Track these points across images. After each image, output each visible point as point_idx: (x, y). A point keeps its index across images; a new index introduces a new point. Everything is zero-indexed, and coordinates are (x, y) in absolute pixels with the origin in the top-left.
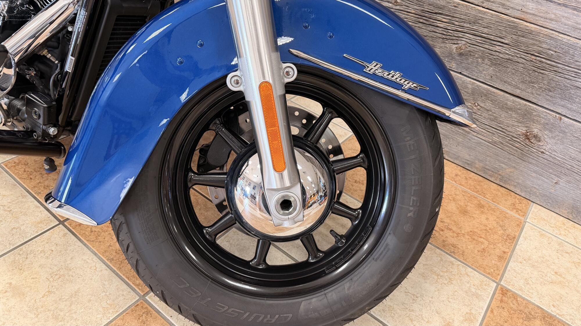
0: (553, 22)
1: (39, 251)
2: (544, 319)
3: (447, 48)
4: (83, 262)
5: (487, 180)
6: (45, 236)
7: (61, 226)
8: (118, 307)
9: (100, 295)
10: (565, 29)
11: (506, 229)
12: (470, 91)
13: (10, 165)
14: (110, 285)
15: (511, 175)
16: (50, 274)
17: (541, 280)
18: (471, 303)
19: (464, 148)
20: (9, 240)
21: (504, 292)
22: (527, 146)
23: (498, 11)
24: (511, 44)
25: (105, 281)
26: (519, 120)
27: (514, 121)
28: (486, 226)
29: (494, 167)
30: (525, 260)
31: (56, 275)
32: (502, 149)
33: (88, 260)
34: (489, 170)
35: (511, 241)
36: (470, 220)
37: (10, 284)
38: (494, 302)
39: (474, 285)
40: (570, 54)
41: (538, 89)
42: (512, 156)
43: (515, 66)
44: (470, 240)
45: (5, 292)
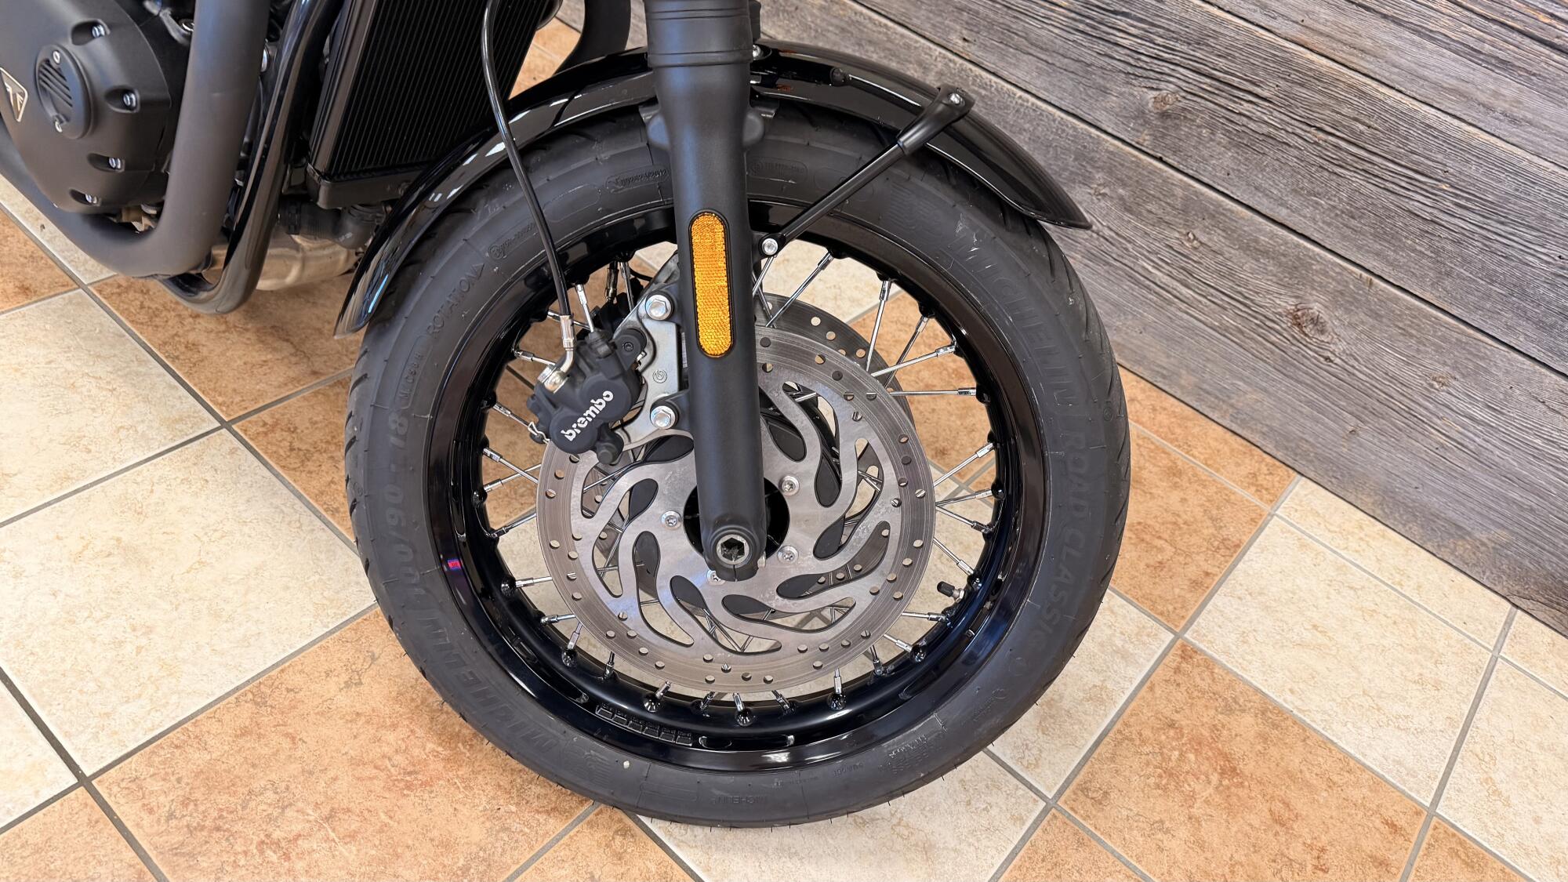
0: (1368, 58)
1: (179, 481)
2: (1263, 714)
3: (1135, 97)
4: (273, 510)
5: (1203, 417)
6: (190, 450)
7: (224, 431)
8: (346, 605)
9: (308, 578)
10: (1393, 77)
11: (1222, 524)
12: (1179, 204)
13: (108, 290)
14: (331, 561)
15: (1256, 408)
16: (202, 528)
17: (1278, 637)
18: (1108, 668)
19: (1157, 337)
20: (111, 452)
21: (1188, 653)
22: (1295, 342)
23: (1252, 20)
24: (1275, 100)
25: (321, 552)
26: (1281, 280)
27: (1271, 280)
28: (1178, 515)
29: (1219, 387)
30: (1250, 594)
31: (215, 530)
32: (1241, 346)
33: (283, 508)
34: (1208, 393)
35: (1228, 552)
36: (1142, 500)
37: (119, 540)
38: (1159, 670)
39: (1122, 633)
40: (1399, 135)
41: (1328, 209)
42: (1261, 363)
43: (1280, 152)
44: (1133, 542)
45: (109, 555)
